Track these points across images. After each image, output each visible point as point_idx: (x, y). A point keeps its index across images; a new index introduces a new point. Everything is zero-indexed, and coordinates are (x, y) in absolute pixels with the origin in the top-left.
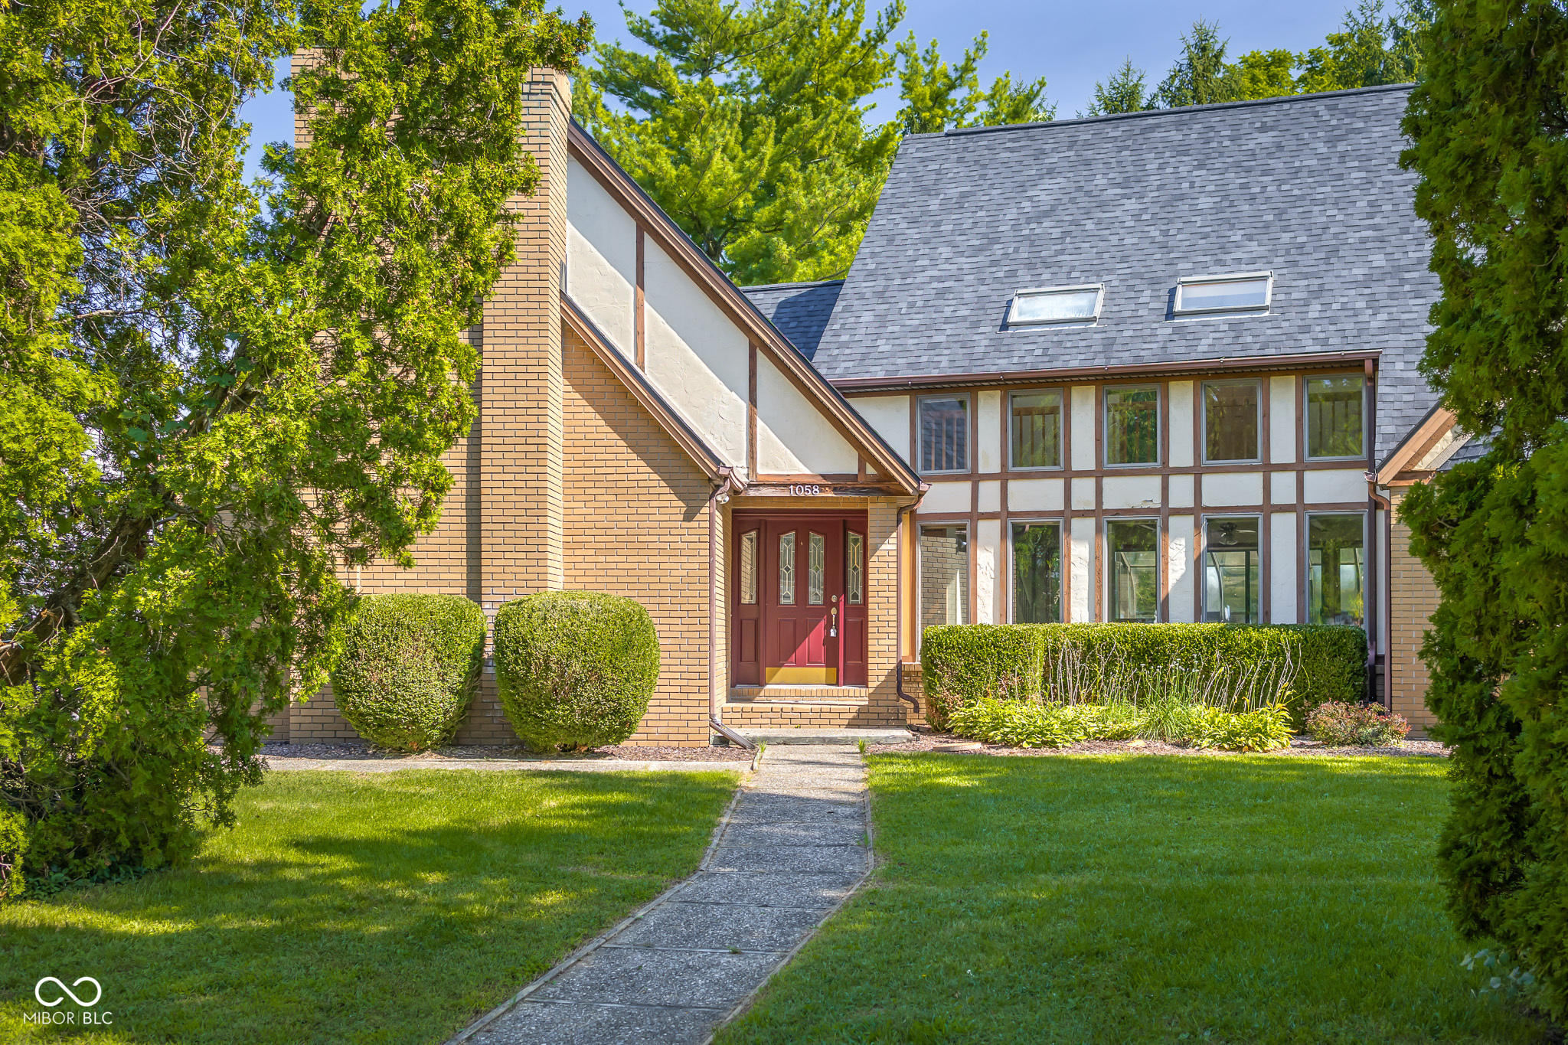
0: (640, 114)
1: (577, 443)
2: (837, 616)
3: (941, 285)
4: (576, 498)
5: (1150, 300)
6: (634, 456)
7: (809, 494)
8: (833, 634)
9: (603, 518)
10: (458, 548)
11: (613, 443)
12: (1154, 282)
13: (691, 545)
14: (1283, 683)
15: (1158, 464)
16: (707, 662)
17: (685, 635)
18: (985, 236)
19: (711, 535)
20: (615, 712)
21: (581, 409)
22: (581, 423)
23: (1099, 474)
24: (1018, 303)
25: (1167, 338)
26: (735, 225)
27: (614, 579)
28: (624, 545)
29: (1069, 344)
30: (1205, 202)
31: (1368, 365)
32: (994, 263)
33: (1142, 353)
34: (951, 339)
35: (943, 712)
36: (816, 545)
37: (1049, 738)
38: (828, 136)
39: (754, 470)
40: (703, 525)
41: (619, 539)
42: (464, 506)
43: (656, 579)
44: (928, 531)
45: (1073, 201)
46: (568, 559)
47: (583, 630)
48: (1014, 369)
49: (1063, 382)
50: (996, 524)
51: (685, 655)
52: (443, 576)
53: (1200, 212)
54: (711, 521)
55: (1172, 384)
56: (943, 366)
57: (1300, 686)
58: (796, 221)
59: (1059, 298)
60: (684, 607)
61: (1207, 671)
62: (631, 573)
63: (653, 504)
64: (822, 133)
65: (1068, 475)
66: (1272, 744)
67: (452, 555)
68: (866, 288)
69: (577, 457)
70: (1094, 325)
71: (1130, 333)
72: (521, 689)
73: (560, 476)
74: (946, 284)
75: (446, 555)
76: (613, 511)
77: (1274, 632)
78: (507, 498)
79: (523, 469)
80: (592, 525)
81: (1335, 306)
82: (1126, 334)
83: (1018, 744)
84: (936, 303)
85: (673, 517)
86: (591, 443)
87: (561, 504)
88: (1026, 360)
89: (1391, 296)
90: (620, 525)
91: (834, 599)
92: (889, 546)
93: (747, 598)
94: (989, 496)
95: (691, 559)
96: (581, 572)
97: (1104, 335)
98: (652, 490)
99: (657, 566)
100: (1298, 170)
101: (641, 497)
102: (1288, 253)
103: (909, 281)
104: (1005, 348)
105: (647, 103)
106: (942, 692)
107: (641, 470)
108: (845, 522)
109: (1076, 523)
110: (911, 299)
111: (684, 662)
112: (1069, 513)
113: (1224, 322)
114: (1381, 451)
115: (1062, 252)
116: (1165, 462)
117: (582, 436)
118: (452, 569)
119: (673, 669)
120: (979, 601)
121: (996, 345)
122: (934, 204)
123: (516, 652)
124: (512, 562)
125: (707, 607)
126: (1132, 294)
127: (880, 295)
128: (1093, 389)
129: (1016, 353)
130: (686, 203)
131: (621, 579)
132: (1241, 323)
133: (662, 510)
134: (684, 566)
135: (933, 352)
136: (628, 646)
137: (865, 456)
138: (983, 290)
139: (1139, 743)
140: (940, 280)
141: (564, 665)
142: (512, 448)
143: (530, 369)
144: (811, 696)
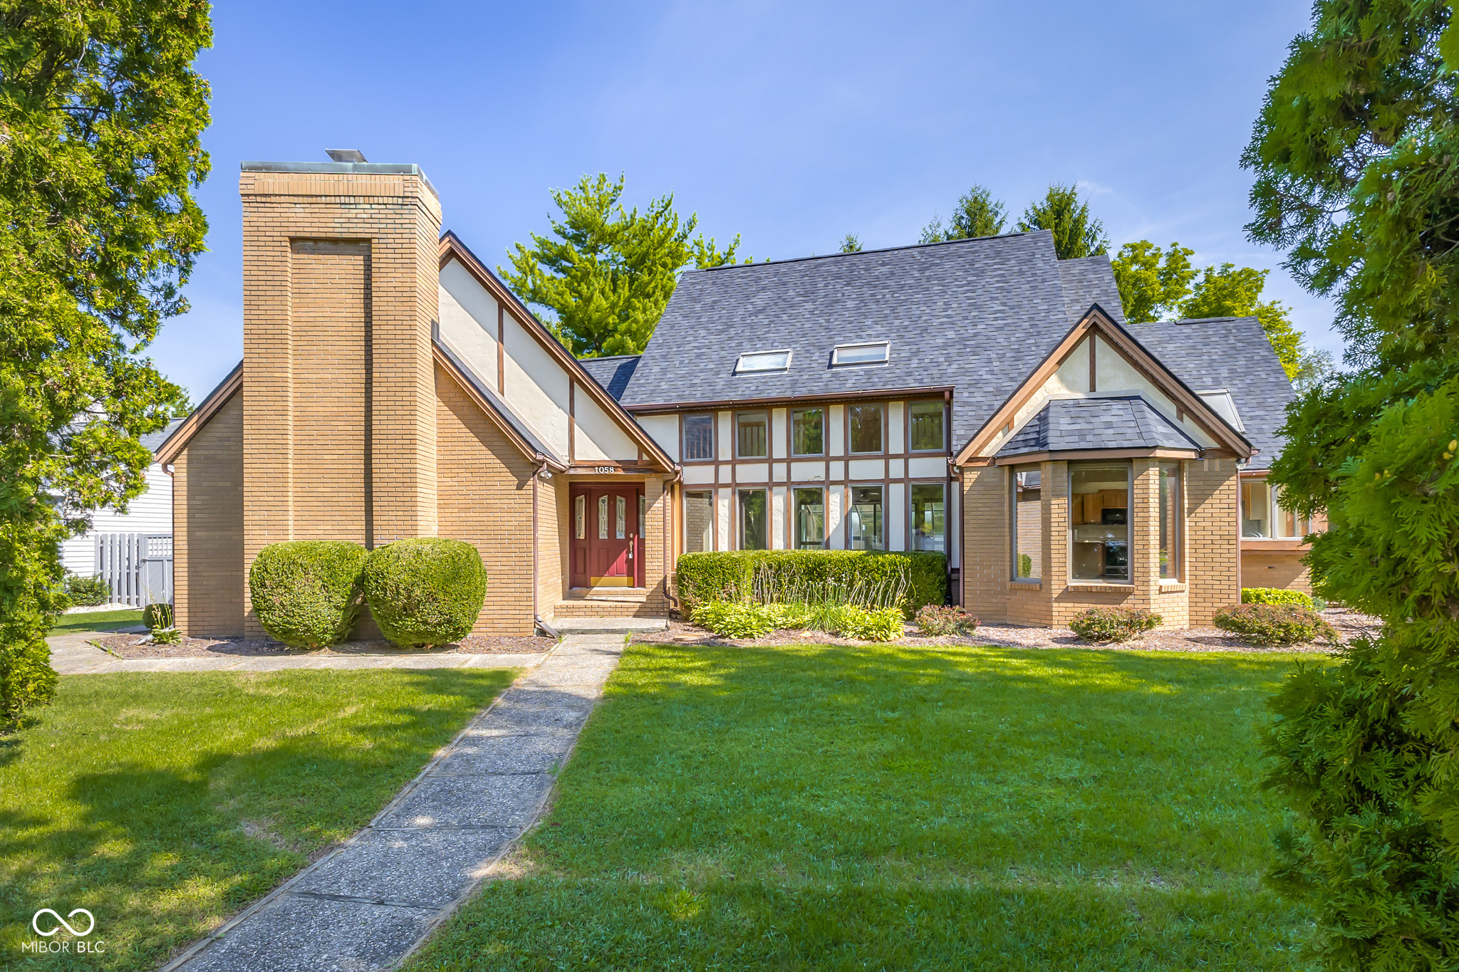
0: (561, 276)
1: (446, 439)
2: (633, 546)
3: (699, 351)
4: (446, 475)
5: (819, 358)
6: (484, 448)
7: (608, 473)
8: (631, 556)
9: (463, 488)
10: (359, 509)
11: (469, 439)
12: (821, 348)
13: (521, 506)
14: (900, 594)
15: (823, 455)
18: (725, 324)
19: (534, 499)
20: (449, 622)
21: (448, 417)
22: (448, 426)
23: (788, 461)
24: (742, 360)
25: (828, 379)
26: (609, 332)
28: (477, 506)
29: (771, 384)
30: (850, 304)
31: (947, 394)
32: (730, 339)
33: (814, 389)
34: (703, 381)
35: (689, 608)
36: (621, 504)
37: (749, 631)
38: (656, 287)
39: (573, 457)
40: (528, 492)
41: (474, 501)
42: (362, 480)
44: (689, 495)
45: (776, 304)
46: (439, 516)
47: (424, 566)
48: (739, 398)
49: (767, 406)
50: (729, 490)
52: (348, 527)
53: (848, 310)
54: (535, 490)
55: (831, 407)
56: (697, 396)
57: (910, 595)
58: (638, 329)
59: (766, 357)
60: (516, 546)
61: (851, 584)
63: (496, 479)
64: (653, 284)
65: (771, 461)
66: (892, 636)
67: (355, 513)
68: (657, 353)
69: (446, 448)
70: (786, 372)
71: (807, 377)
72: (382, 607)
74: (702, 351)
75: (350, 513)
76: (470, 484)
77: (893, 556)
78: (390, 475)
79: (400, 456)
80: (457, 493)
81: (926, 361)
82: (805, 377)
84: (696, 361)
85: (509, 487)
86: (455, 439)
88: (746, 393)
89: (959, 354)
90: (475, 492)
91: (631, 536)
92: (658, 504)
93: (580, 536)
94: (725, 474)
95: (521, 515)
96: (450, 524)
97: (791, 378)
98: (495, 470)
99: (499, 519)
100: (903, 286)
101: (488, 474)
102: (898, 331)
103: (681, 349)
104: (735, 386)
105: (563, 271)
107: (488, 456)
108: (633, 489)
109: (775, 489)
110: (681, 359)
112: (771, 484)
113: (861, 370)
114: (956, 445)
115: (768, 332)
116: (828, 453)
117: (449, 435)
118: (355, 523)
120: (720, 537)
121: (729, 384)
122: (698, 307)
123: (377, 581)
124: (394, 518)
125: (531, 546)
126: (808, 355)
127: (664, 356)
128: (785, 410)
129: (740, 389)
130: (582, 320)
132: (871, 370)
133: (502, 483)
134: (516, 519)
135: (692, 389)
136: (456, 577)
137: (642, 449)
138: (723, 353)
139: (807, 634)
140: (699, 348)
141: (409, 592)
142: (393, 442)
143: (405, 389)
144: (616, 594)
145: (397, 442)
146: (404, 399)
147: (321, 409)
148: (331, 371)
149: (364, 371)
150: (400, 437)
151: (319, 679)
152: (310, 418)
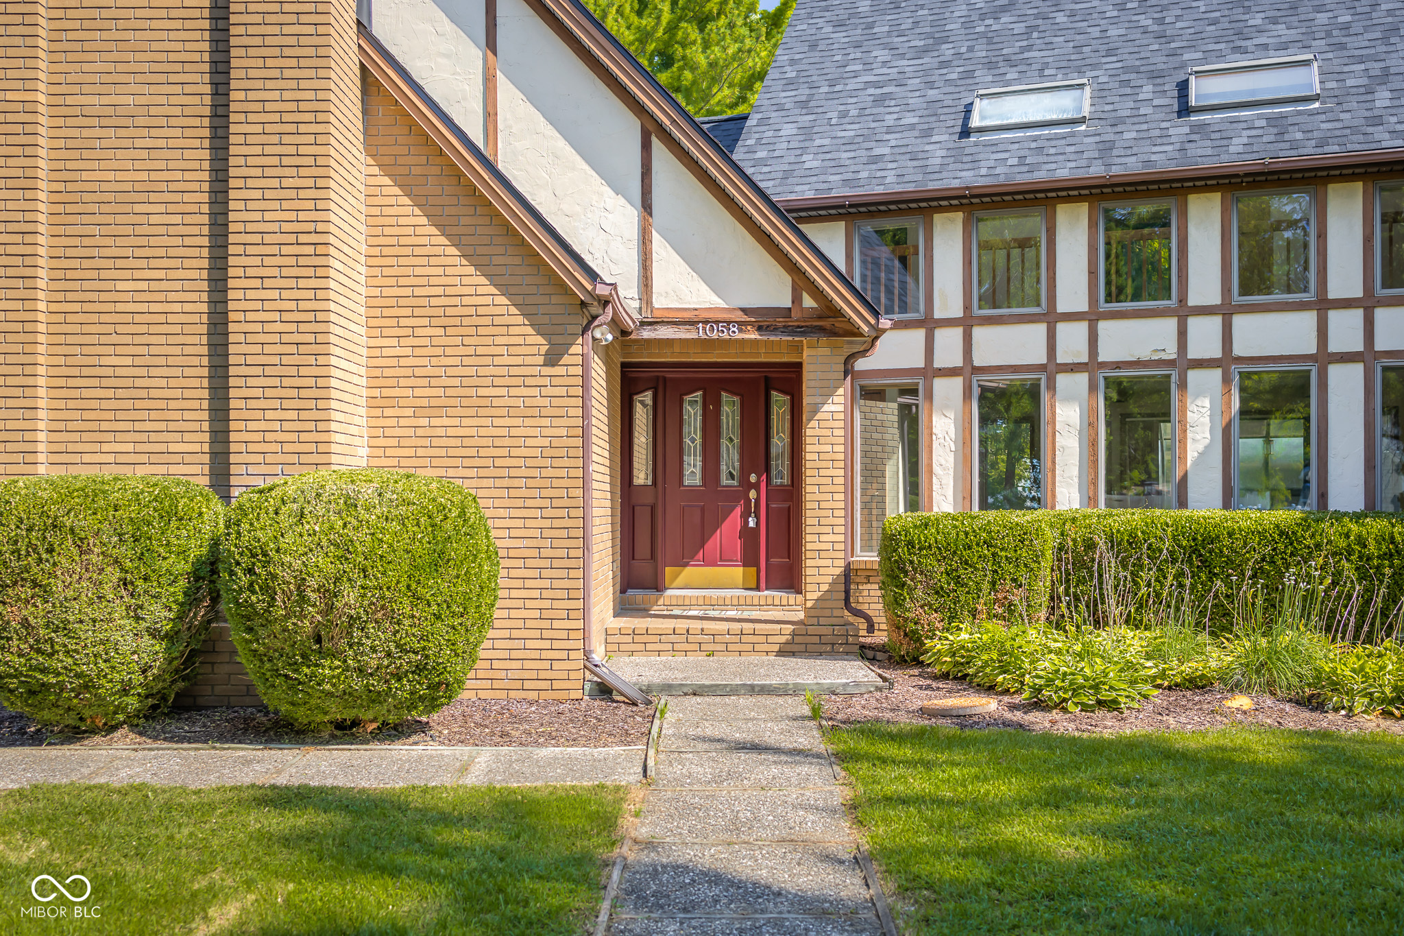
1: (386, 251)
2: (757, 501)
3: (879, 91)
4: (386, 332)
5: (1153, 95)
6: (472, 270)
7: (725, 336)
8: (752, 523)
9: (425, 361)
10: (196, 404)
11: (439, 250)
12: (1156, 76)
13: (555, 402)
15: (1173, 302)
16: (580, 573)
17: (546, 533)
18: (929, 36)
19: (585, 386)
20: (419, 669)
21: (393, 201)
22: (393, 221)
23: (1093, 318)
24: (978, 105)
25: (1185, 139)
27: (443, 452)
28: (456, 402)
29: (1052, 151)
32: (945, 65)
33: (1153, 158)
34: (897, 150)
35: (917, 639)
36: (730, 409)
39: (649, 302)
40: (572, 370)
41: (450, 392)
42: (205, 340)
43: (505, 452)
44: (870, 394)
46: (374, 422)
47: (363, 535)
48: (981, 182)
49: (1044, 198)
50: (957, 383)
51: (547, 563)
52: (173, 448)
54: (585, 365)
55: (1192, 198)
56: (889, 182)
59: (1033, 98)
60: (545, 493)
62: (467, 442)
63: (498, 340)
65: (1052, 318)
67: (187, 415)
68: (786, 99)
69: (387, 271)
70: (1083, 127)
71: (1134, 135)
72: (262, 632)
73: (362, 300)
74: (885, 90)
75: (178, 415)
76: (439, 351)
78: (268, 327)
79: (292, 283)
80: (409, 372)
82: (1128, 136)
83: (1061, 706)
84: (875, 111)
85: (529, 360)
86: (408, 251)
87: (363, 341)
88: (997, 171)
90: (450, 371)
91: (753, 478)
93: (641, 476)
94: (949, 348)
95: (556, 422)
96: (394, 442)
97: (1097, 139)
98: (497, 320)
99: (505, 432)
101: (481, 331)
102: (1329, 35)
103: (838, 88)
104: (969, 158)
106: (913, 610)
107: (480, 290)
108: (767, 379)
109: (1062, 380)
110: (842, 108)
111: (545, 573)
112: (1052, 368)
113: (1259, 117)
115: (1028, 48)
116: (1183, 300)
117: (394, 241)
118: (187, 437)
119: (529, 583)
120: (934, 479)
121: (956, 156)
123: (250, 571)
124: (277, 426)
125: (579, 492)
126: (1128, 91)
127: (803, 104)
128: (1085, 206)
129: (982, 164)
131: (452, 452)
132: (1283, 117)
133: (513, 350)
134: (546, 432)
135: (874, 167)
136: (438, 561)
137: (801, 282)
138: (932, 94)
139: (1242, 701)
140: (876, 85)
141: (329, 595)
142: (275, 250)
143: (302, 128)
144: (724, 604)
145: (285, 249)
146: (302, 150)
147: (111, 176)
148: (133, 88)
149: (207, 89)
150: (292, 239)
151: (123, 816)
152: (86, 197)
